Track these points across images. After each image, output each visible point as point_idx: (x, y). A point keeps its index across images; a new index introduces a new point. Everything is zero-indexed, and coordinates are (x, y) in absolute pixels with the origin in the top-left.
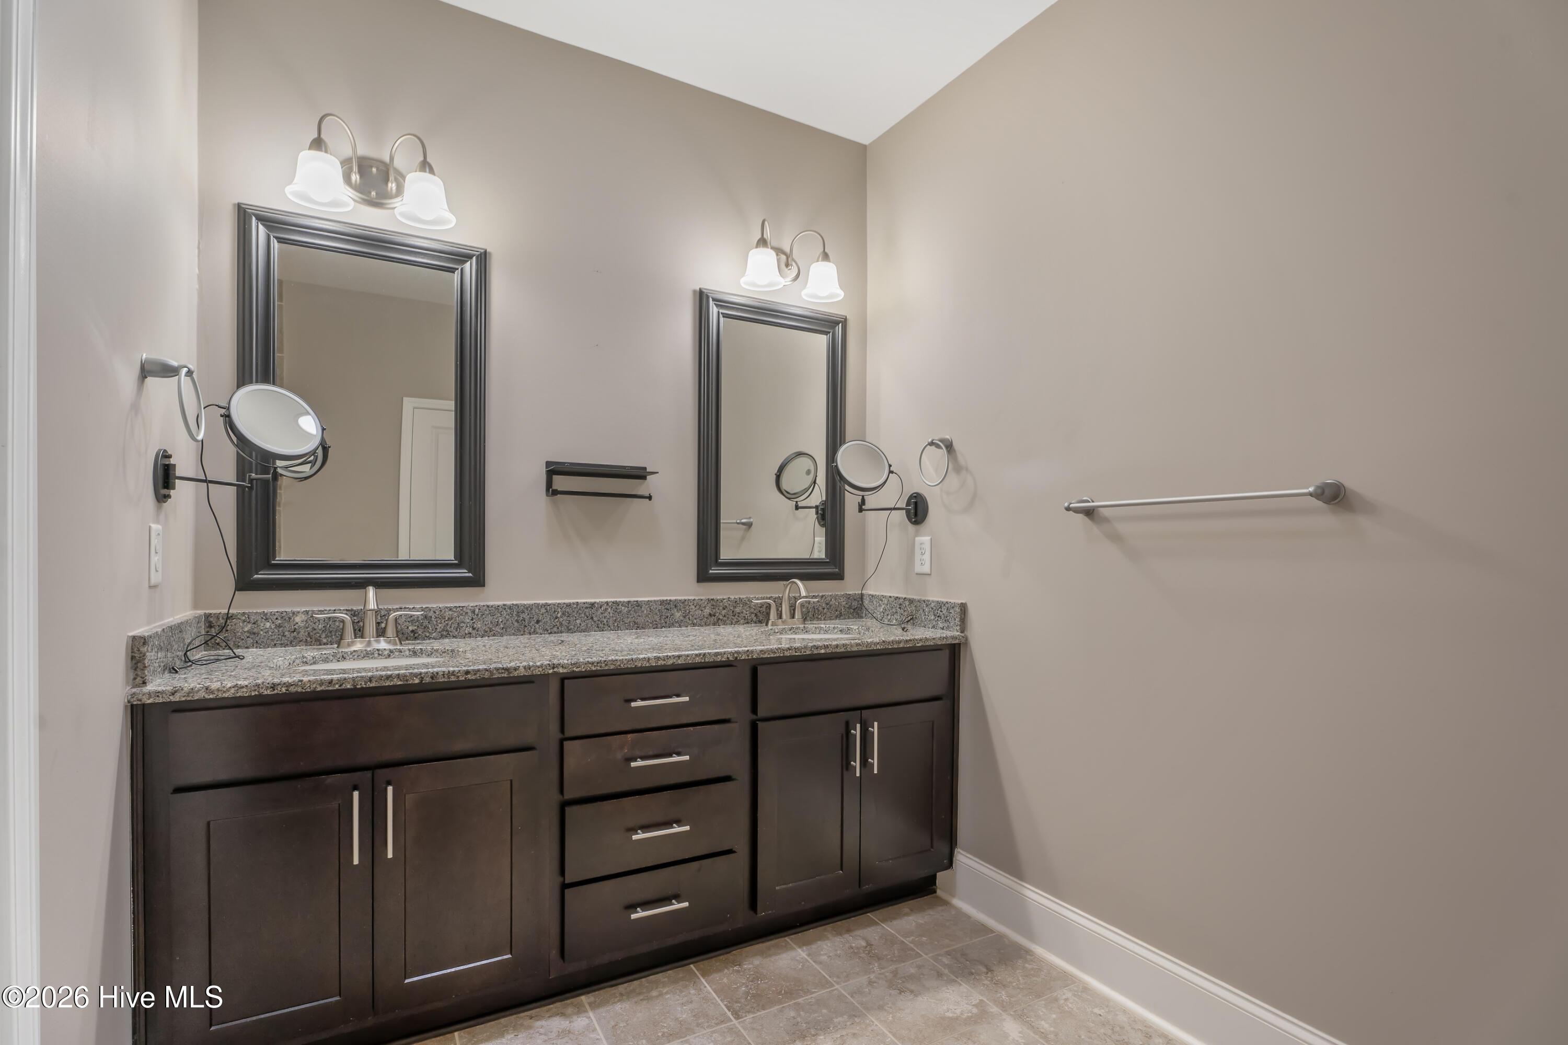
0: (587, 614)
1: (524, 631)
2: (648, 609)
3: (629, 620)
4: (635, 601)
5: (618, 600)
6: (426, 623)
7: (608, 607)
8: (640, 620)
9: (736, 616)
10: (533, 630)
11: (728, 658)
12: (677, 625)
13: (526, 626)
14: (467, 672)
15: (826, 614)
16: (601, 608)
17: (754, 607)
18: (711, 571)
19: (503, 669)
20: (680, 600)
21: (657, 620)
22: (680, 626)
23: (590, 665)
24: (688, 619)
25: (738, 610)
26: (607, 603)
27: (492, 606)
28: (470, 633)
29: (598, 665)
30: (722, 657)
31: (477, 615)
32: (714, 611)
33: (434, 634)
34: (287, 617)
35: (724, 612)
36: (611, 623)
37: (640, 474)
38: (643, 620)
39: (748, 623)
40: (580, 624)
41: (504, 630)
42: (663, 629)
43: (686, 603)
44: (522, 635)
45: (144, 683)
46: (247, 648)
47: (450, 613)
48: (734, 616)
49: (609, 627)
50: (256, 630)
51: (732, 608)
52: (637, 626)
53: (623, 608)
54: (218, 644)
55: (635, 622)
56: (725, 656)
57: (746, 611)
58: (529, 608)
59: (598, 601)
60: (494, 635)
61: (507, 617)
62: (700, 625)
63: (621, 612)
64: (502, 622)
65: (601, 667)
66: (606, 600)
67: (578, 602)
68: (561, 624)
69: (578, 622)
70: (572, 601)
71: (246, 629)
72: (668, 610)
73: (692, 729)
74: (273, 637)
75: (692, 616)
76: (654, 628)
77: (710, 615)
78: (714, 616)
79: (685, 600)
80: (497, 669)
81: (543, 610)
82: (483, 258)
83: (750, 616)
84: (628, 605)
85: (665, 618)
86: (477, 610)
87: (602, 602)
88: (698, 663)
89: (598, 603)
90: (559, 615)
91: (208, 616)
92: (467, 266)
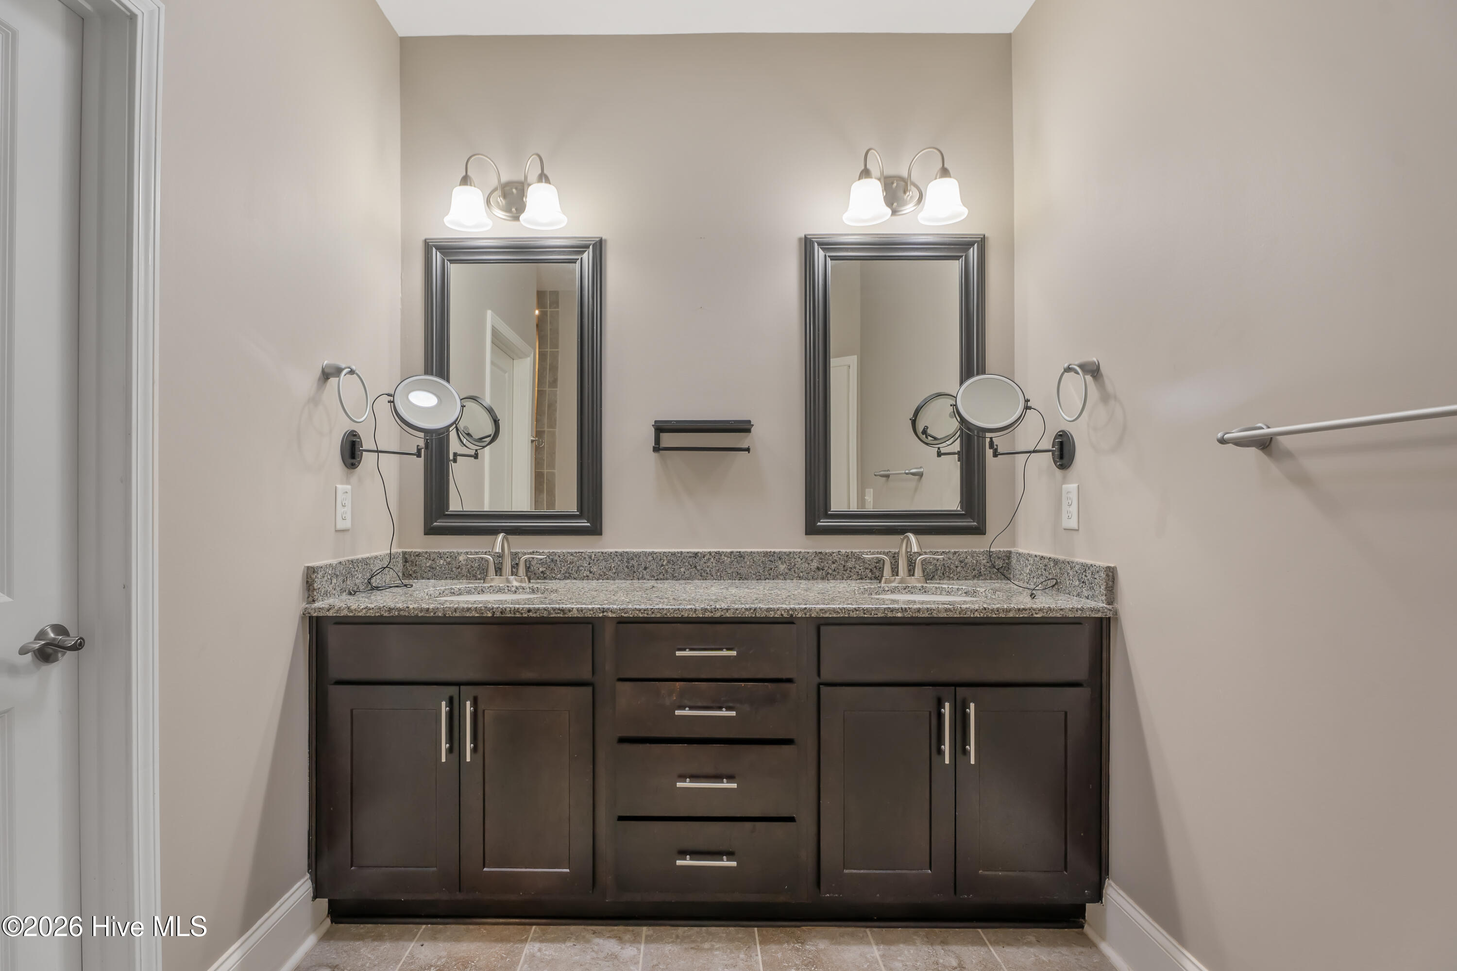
0: (691, 563)
1: (634, 577)
2: (751, 560)
3: (732, 570)
4: (738, 552)
5: (721, 550)
6: (552, 565)
7: (711, 557)
8: (743, 571)
9: (848, 572)
10: (641, 576)
11: (782, 615)
12: (782, 577)
13: (635, 572)
14: (529, 611)
16: (704, 557)
17: (868, 562)
18: (819, 524)
19: (559, 609)
20: (785, 553)
21: (761, 572)
22: (785, 579)
23: (638, 612)
24: (793, 572)
25: (849, 565)
26: (710, 553)
27: (606, 553)
28: (588, 576)
29: (645, 612)
30: (775, 613)
31: (594, 560)
32: (822, 564)
33: (559, 576)
34: (453, 556)
35: (833, 566)
36: (714, 573)
37: (743, 427)
38: (746, 571)
39: (862, 579)
40: (684, 572)
41: (616, 574)
42: (767, 581)
43: (791, 555)
44: (632, 580)
45: (314, 601)
46: (429, 579)
47: (572, 557)
48: (846, 571)
49: (712, 576)
50: (434, 566)
51: (843, 562)
52: (741, 577)
53: (726, 558)
54: (410, 575)
55: (738, 573)
56: (779, 613)
57: (860, 566)
58: (637, 555)
59: (701, 550)
60: (607, 579)
61: (619, 563)
62: (807, 579)
63: (723, 562)
64: (614, 567)
65: (648, 614)
66: (709, 550)
67: (682, 552)
68: (667, 571)
69: (682, 570)
70: (676, 550)
71: (428, 565)
72: (772, 562)
73: (743, 684)
75: (798, 569)
76: (757, 580)
77: (818, 568)
78: (823, 570)
79: (790, 553)
80: (554, 609)
81: (650, 558)
82: (599, 246)
83: (864, 572)
84: (731, 555)
85: (769, 570)
86: (593, 556)
87: (705, 552)
88: (748, 617)
89: (701, 553)
90: (664, 563)
91: (404, 553)
92: (585, 255)
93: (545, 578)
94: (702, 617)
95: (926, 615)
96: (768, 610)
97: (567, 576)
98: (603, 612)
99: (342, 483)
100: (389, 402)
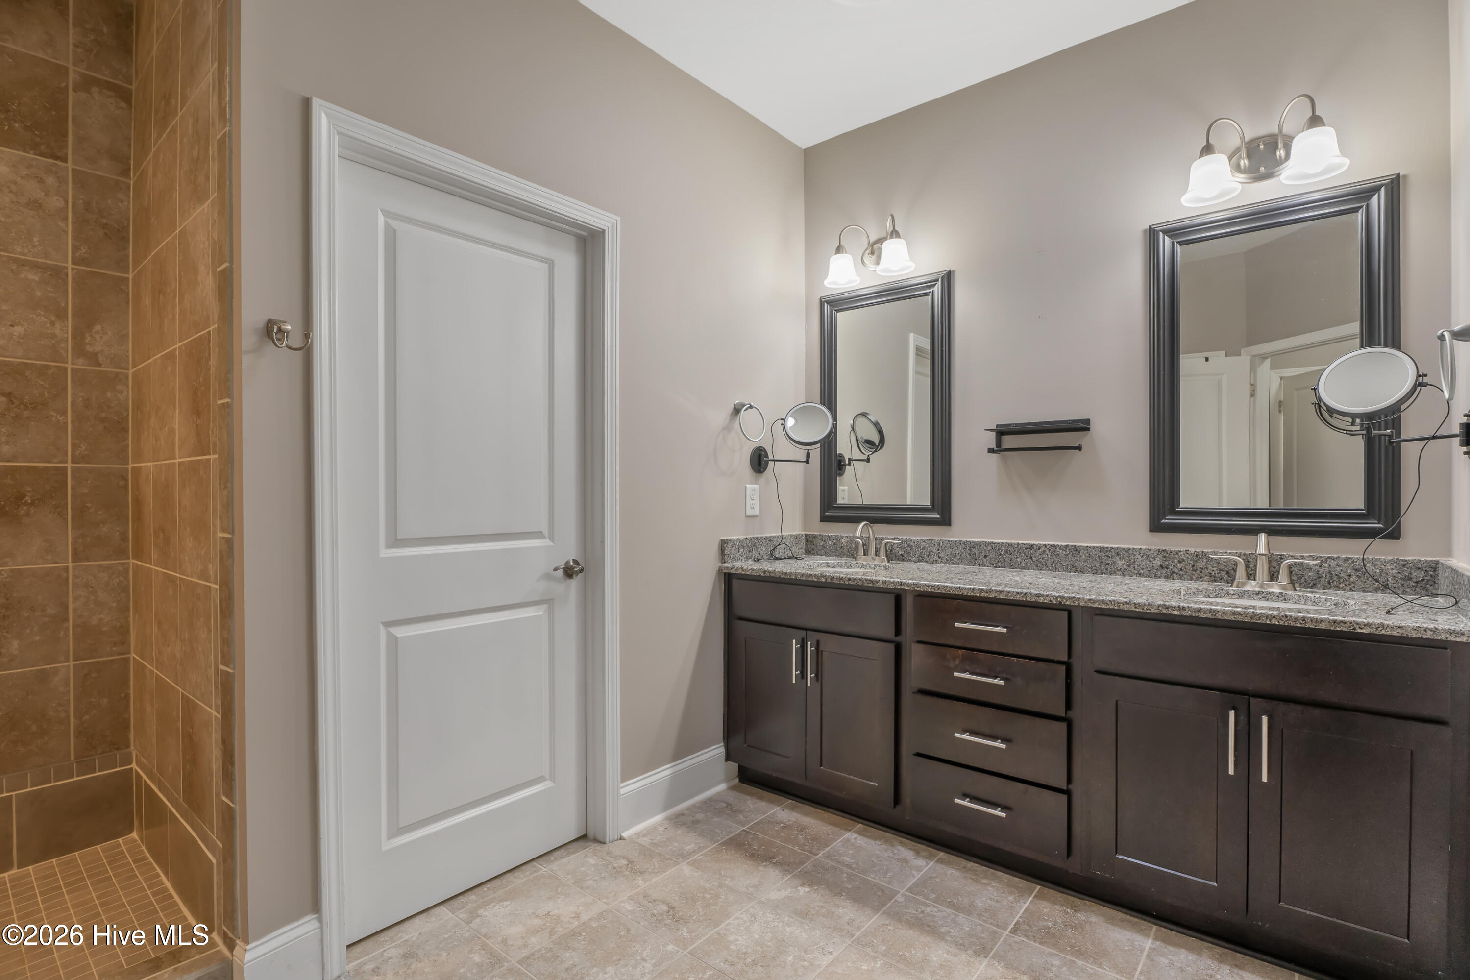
0: (1027, 554)
1: (975, 563)
2: (1087, 554)
3: (1067, 563)
4: (1073, 546)
5: (1056, 543)
6: (909, 549)
7: (1046, 549)
8: (1079, 564)
9: (1198, 572)
10: (981, 563)
11: (1051, 601)
12: (1120, 573)
13: (976, 559)
15: (1353, 583)
16: (1039, 549)
17: (1224, 563)
18: (1163, 521)
20: (1123, 549)
21: (1097, 566)
22: (1124, 575)
24: (1132, 568)
25: (1200, 565)
26: (1045, 546)
27: (951, 541)
28: (937, 560)
30: (1044, 599)
31: (942, 547)
32: (1167, 563)
33: (914, 558)
34: (839, 539)
35: (1180, 566)
36: (1049, 564)
37: (1081, 427)
38: (1081, 565)
39: (1215, 581)
40: (1021, 562)
41: (960, 560)
42: (1104, 575)
43: (1131, 552)
44: (973, 566)
45: (725, 562)
46: (822, 555)
47: (924, 544)
48: (1195, 571)
49: (1047, 567)
50: (825, 546)
51: (1191, 562)
52: (1076, 570)
53: (1061, 551)
54: (810, 552)
55: (1073, 566)
56: (1048, 599)
57: (1213, 567)
58: (979, 544)
59: (1036, 543)
60: (953, 564)
61: (962, 550)
62: (1148, 576)
63: (1058, 555)
64: (958, 554)
66: (1045, 543)
67: (1018, 543)
68: (1004, 560)
69: (1019, 560)
70: (1013, 542)
71: (821, 544)
72: (1109, 557)
74: (833, 550)
75: (1138, 566)
76: (1093, 574)
77: (1161, 566)
78: (1167, 568)
79: (1130, 549)
81: (989, 548)
82: (948, 277)
83: (1218, 573)
84: (1066, 549)
85: (1106, 565)
86: (941, 543)
87: (1040, 545)
88: (1019, 600)
89: (1036, 545)
90: (1002, 553)
91: (806, 535)
92: (936, 289)
93: (903, 560)
94: (979, 597)
95: (1209, 616)
96: (1038, 595)
97: (921, 560)
98: (901, 585)
99: (750, 484)
100: (782, 425)
